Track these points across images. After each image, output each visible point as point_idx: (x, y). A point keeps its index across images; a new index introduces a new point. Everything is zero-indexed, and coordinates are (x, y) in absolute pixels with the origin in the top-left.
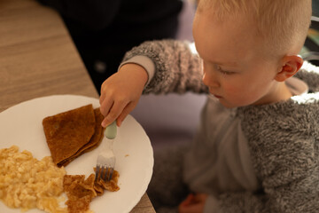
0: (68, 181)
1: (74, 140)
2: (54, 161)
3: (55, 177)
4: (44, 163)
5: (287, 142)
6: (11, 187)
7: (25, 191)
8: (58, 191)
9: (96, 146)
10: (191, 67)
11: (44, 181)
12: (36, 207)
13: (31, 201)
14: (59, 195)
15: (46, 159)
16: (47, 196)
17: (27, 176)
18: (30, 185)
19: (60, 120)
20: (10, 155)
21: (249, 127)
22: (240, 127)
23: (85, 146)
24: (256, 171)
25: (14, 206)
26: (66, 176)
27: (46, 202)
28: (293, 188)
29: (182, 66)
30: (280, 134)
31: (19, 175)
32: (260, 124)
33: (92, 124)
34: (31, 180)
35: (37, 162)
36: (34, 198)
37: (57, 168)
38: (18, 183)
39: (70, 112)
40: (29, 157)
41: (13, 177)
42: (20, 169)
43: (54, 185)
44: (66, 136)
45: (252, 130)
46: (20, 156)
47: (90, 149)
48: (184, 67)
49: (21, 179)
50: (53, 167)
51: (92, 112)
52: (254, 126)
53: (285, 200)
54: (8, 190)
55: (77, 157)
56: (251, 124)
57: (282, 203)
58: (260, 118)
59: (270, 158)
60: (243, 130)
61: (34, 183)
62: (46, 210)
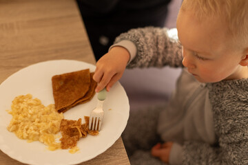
0: (65, 124)
1: (73, 93)
2: (56, 108)
3: (54, 120)
4: (48, 109)
5: (243, 110)
6: (22, 124)
7: (32, 128)
8: (56, 130)
9: (89, 100)
10: (166, 47)
11: (46, 122)
12: (38, 140)
13: (35, 135)
14: (56, 133)
15: (50, 106)
16: (47, 132)
17: (35, 117)
18: (36, 123)
19: (65, 78)
20: (25, 100)
21: (215, 96)
22: (207, 96)
23: (80, 99)
24: (216, 129)
25: (22, 138)
26: (63, 120)
27: (45, 137)
28: (242, 145)
29: (160, 47)
30: (238, 104)
31: (29, 116)
32: (224, 94)
33: (88, 83)
34: (37, 120)
35: (43, 107)
36: (37, 133)
37: (57, 113)
38: (27, 121)
39: (72, 73)
40: (38, 103)
41: (25, 117)
42: (30, 112)
43: (54, 125)
44: (67, 91)
45: (217, 99)
46: (32, 102)
47: (84, 102)
48: (161, 47)
49: (30, 118)
50: (54, 112)
51: (89, 75)
52: (219, 96)
53: (235, 154)
54: (20, 126)
55: (73, 107)
56: (217, 94)
57: (232, 155)
58: (224, 90)
59: (228, 121)
60: (210, 98)
61: (39, 122)
62: (45, 143)
